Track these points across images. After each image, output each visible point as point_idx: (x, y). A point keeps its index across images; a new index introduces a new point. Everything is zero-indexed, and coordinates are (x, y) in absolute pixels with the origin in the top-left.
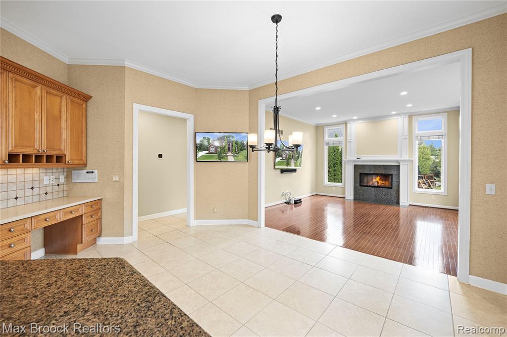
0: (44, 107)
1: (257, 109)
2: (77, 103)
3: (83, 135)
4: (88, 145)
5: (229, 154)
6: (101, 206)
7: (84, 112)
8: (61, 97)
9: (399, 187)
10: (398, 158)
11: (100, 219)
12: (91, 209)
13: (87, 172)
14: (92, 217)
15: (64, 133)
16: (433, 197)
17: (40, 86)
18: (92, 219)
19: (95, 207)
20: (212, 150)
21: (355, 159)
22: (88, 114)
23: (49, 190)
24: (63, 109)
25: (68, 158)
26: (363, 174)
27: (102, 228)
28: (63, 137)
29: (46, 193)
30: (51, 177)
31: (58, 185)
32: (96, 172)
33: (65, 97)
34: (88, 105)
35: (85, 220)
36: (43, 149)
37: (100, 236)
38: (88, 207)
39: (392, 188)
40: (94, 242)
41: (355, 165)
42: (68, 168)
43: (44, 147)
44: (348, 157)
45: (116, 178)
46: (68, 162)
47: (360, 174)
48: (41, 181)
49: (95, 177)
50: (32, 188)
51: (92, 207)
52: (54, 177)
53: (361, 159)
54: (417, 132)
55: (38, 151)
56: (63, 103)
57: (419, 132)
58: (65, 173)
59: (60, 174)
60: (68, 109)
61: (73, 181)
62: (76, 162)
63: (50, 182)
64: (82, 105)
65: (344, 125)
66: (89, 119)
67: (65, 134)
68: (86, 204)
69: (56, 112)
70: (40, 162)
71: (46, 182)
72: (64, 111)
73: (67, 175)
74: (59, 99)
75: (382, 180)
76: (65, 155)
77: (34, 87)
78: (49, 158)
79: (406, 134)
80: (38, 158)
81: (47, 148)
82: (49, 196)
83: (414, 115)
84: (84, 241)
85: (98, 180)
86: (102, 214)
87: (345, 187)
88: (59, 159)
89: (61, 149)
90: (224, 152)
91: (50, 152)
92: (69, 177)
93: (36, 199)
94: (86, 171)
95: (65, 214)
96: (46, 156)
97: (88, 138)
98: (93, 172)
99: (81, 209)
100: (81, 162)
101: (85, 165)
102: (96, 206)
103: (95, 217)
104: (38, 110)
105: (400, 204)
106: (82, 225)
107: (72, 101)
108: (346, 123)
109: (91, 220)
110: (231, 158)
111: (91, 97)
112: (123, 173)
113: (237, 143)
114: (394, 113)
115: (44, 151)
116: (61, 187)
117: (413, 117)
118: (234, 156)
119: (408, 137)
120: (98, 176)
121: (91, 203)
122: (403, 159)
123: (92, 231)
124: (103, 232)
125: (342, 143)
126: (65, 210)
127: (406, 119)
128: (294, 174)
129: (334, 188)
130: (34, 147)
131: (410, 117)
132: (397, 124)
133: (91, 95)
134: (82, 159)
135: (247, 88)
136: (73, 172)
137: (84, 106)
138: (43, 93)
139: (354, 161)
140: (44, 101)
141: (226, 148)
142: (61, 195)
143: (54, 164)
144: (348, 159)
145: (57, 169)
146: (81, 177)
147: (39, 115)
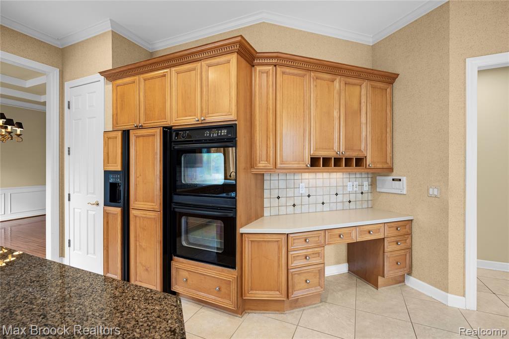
0: (343, 102)
2: (380, 88)
3: (388, 130)
4: (394, 143)
6: (411, 230)
7: (388, 98)
8: (361, 86)
11: (410, 249)
12: (395, 233)
13: (393, 180)
14: (397, 244)
15: (364, 130)
17: (338, 79)
18: (398, 247)
19: (402, 231)
22: (394, 101)
23: (352, 198)
24: (363, 100)
25: (369, 160)
27: (413, 263)
28: (364, 134)
29: (350, 202)
30: (355, 183)
31: (362, 193)
32: (404, 179)
33: (365, 84)
34: (394, 88)
35: (389, 247)
36: (341, 151)
37: (410, 274)
38: (392, 229)
40: (401, 280)
42: (373, 173)
43: (342, 149)
45: (434, 192)
46: (369, 166)
48: (344, 187)
49: (403, 187)
50: (337, 194)
51: (397, 229)
52: (357, 183)
55: (337, 153)
56: (363, 92)
58: (370, 179)
59: (364, 179)
60: (368, 99)
61: (378, 190)
62: (379, 166)
63: (353, 189)
64: (386, 90)
66: (395, 107)
67: (366, 131)
68: (388, 224)
69: (355, 105)
70: (340, 166)
71: (349, 189)
72: (365, 102)
73: (372, 181)
74: (358, 87)
76: (366, 157)
77: (333, 81)
78: (348, 162)
80: (337, 162)
81: (345, 149)
82: (352, 205)
84: (386, 275)
85: (407, 191)
86: (413, 243)
88: (359, 162)
89: (360, 150)
91: (349, 154)
92: (373, 184)
93: (340, 206)
94: (390, 178)
95: (361, 233)
96: (345, 158)
97: (394, 133)
98: (400, 180)
99: (382, 230)
100: (385, 166)
101: (391, 170)
102: (405, 229)
103: (402, 245)
104: (337, 106)
106: (384, 252)
107: (373, 87)
109: (396, 249)
111: (398, 75)
112: (446, 183)
115: (342, 153)
116: (365, 195)
120: (407, 185)
121: (396, 223)
123: (397, 264)
124: (413, 269)
126: (362, 228)
130: (333, 149)
133: (397, 73)
134: (386, 162)
136: (378, 178)
137: (388, 90)
138: (342, 85)
140: (343, 94)
142: (365, 206)
143: (354, 168)
145: (361, 174)
146: (386, 185)
147: (338, 112)
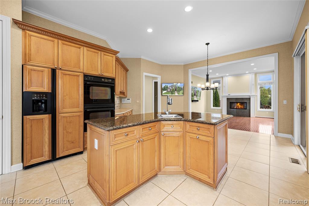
1: (188, 73)
5: (176, 92)
9: (250, 108)
10: (249, 94)
15: (125, 84)
16: (267, 113)
20: (169, 90)
21: (228, 95)
25: (125, 93)
26: (231, 102)
28: (124, 86)
32: (130, 99)
39: (246, 109)
41: (227, 98)
42: (120, 98)
43: (123, 89)
44: (224, 94)
45: (138, 102)
47: (230, 102)
49: (130, 101)
53: (231, 95)
54: (259, 82)
57: (260, 81)
61: (122, 103)
64: (126, 74)
65: (221, 78)
75: (241, 105)
77: (121, 69)
79: (253, 82)
83: (258, 73)
87: (222, 109)
90: (174, 91)
94: (127, 99)
101: (127, 96)
105: (251, 116)
108: (222, 77)
110: (176, 94)
112: (140, 99)
113: (179, 87)
114: (247, 72)
117: (257, 74)
118: (178, 93)
119: (254, 84)
122: (252, 94)
125: (220, 87)
127: (254, 76)
128: (197, 102)
129: (216, 110)
131: (256, 74)
132: (248, 78)
133: (129, 69)
135: (183, 64)
136: (122, 99)
138: (123, 71)
139: (227, 96)
141: (175, 89)
144: (223, 95)
146: (125, 101)
